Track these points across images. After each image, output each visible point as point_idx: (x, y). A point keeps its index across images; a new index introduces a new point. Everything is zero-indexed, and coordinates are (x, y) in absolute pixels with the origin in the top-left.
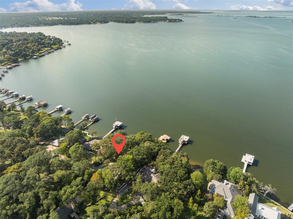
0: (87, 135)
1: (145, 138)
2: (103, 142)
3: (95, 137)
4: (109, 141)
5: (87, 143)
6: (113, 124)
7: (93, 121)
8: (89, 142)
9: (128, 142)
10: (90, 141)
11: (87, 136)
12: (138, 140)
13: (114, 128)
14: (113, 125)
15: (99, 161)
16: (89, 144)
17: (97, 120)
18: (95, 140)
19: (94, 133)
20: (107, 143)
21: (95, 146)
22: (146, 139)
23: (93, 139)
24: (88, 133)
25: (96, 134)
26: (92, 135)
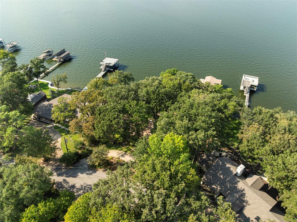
0: (49, 86)
1: (184, 82)
2: (82, 98)
3: (66, 89)
4: (99, 94)
5: (46, 103)
6: (101, 63)
7: (60, 61)
8: (51, 102)
9: (147, 93)
10: (54, 97)
11: (48, 89)
12: (170, 88)
13: (103, 69)
14: (101, 65)
15: (77, 150)
16: (50, 105)
17: (68, 58)
18: (65, 96)
19: (61, 80)
20: (93, 101)
21: (62, 112)
22: (187, 83)
23: (60, 93)
24: (50, 83)
25: (66, 82)
26: (58, 86)
